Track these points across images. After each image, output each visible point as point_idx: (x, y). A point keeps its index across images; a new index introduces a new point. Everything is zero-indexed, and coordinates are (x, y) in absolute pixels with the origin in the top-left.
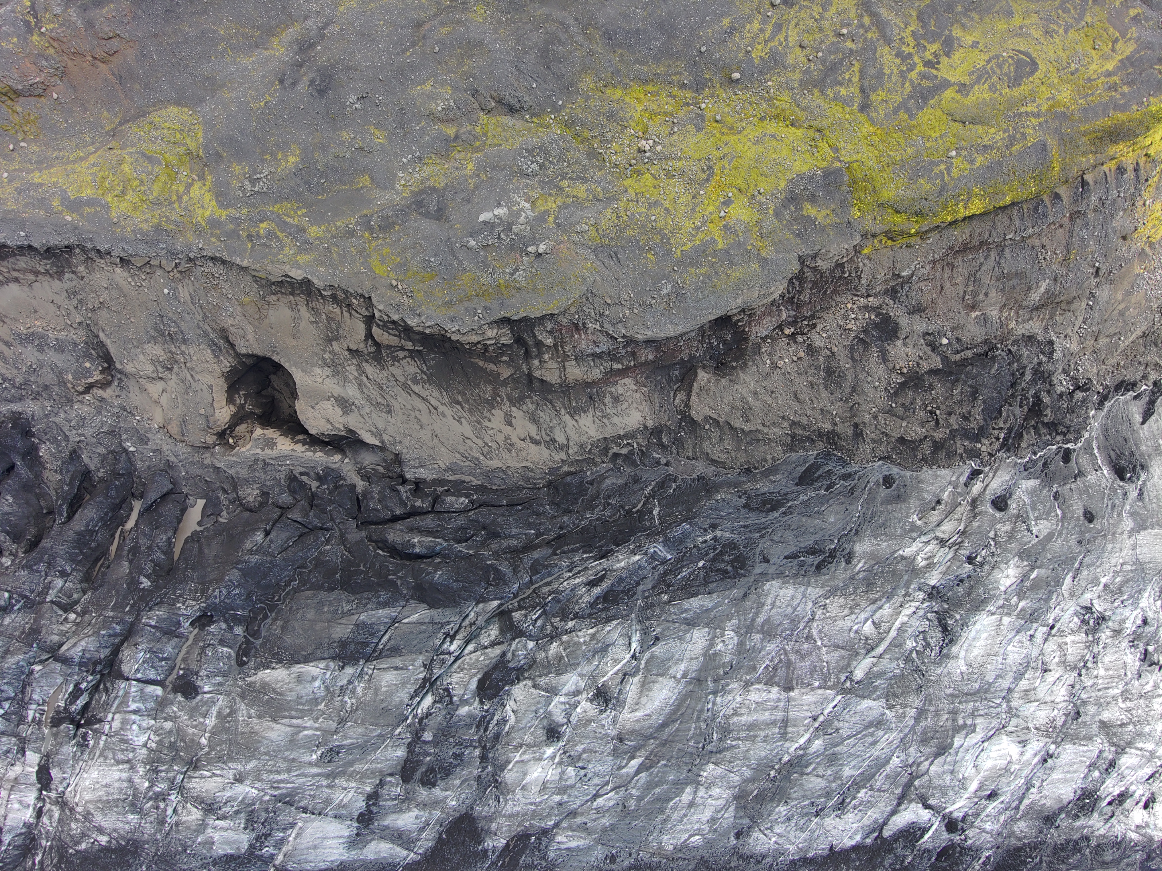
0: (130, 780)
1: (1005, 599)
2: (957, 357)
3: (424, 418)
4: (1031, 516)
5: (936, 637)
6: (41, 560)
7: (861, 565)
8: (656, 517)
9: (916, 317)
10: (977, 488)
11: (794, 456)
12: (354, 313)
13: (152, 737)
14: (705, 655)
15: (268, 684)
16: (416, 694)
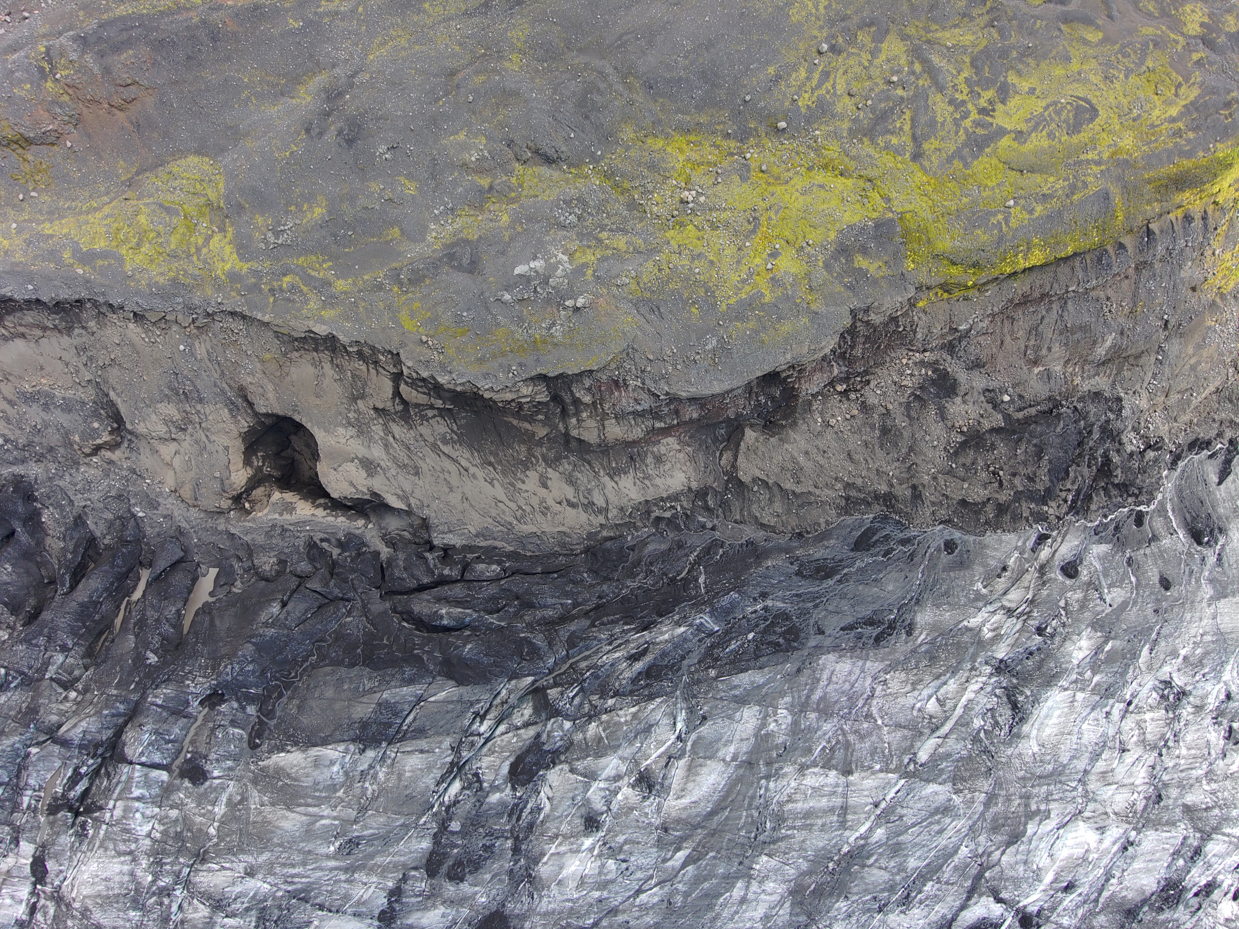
0: (132, 874)
1: (1079, 673)
2: (1020, 415)
3: (454, 480)
4: (1104, 583)
5: (1005, 714)
6: (41, 634)
8: (702, 586)
9: (976, 373)
10: (1045, 553)
11: (849, 520)
12: (381, 370)
13: (156, 826)
14: (756, 736)
15: (282, 769)
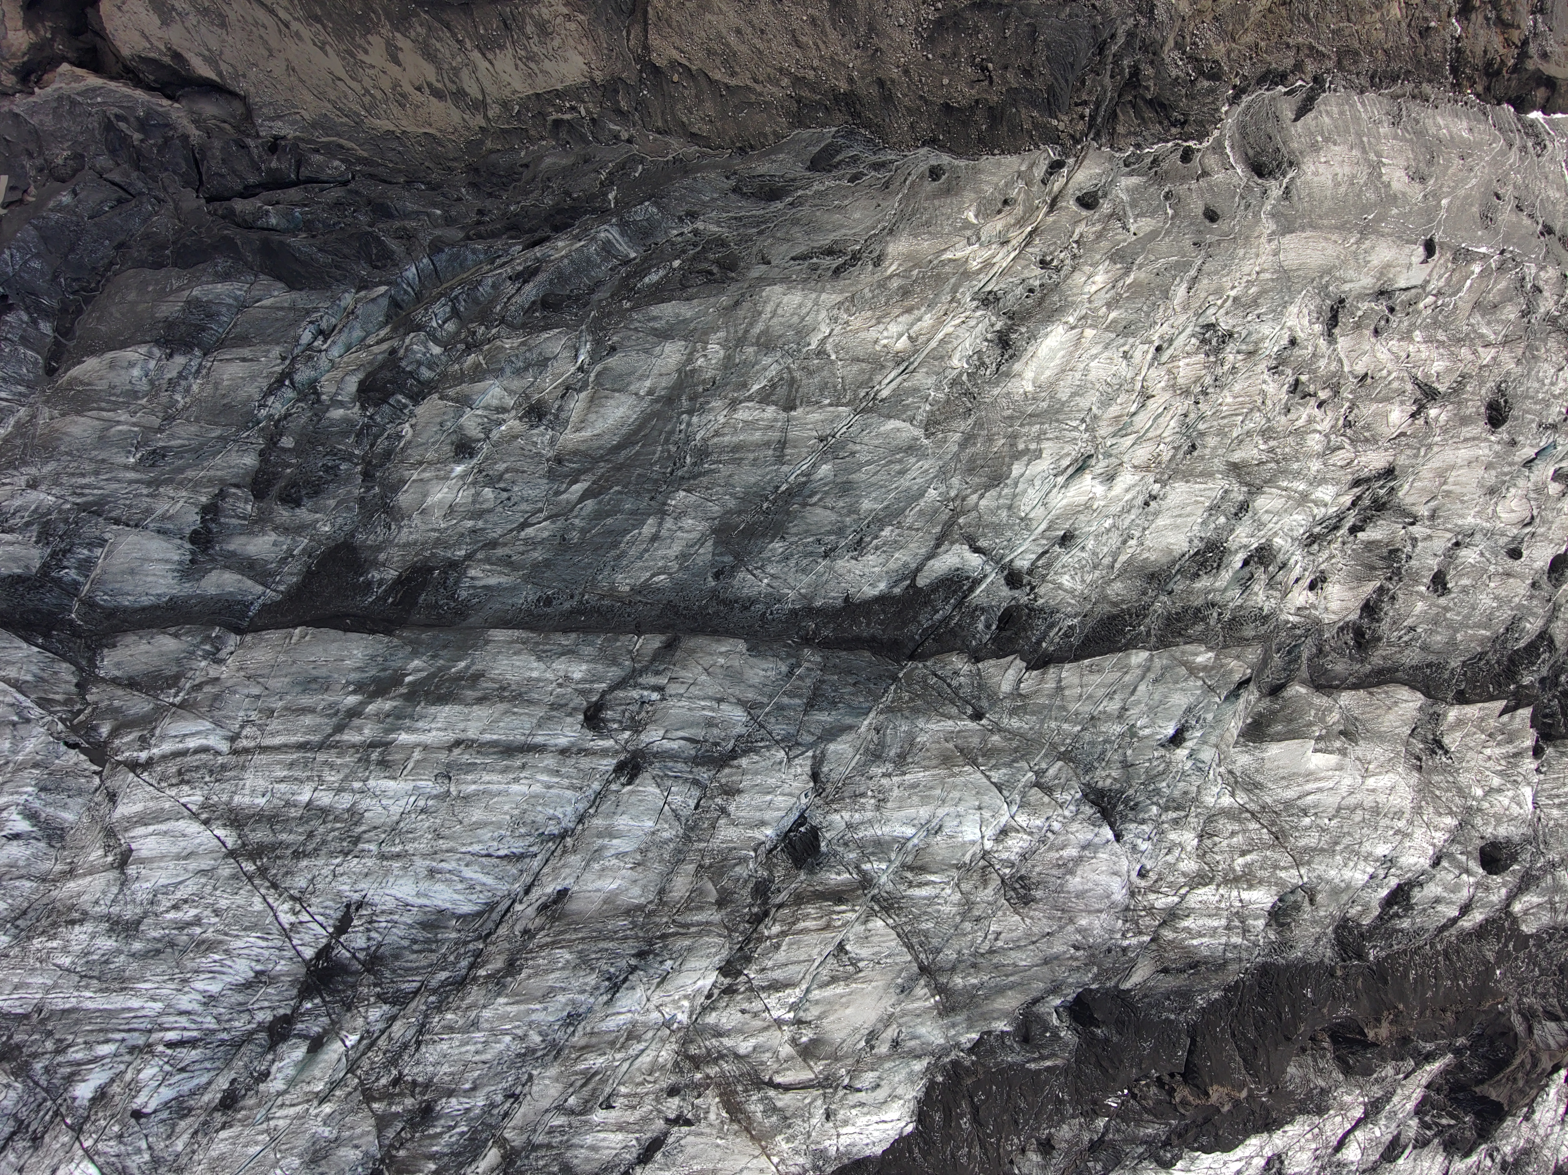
1: (1089, 309)
3: (273, 39)
4: (1129, 214)
5: (993, 355)
7: (893, 267)
8: (612, 201)
10: (1057, 184)
11: (805, 134)
14: (679, 371)
16: (271, 391)
